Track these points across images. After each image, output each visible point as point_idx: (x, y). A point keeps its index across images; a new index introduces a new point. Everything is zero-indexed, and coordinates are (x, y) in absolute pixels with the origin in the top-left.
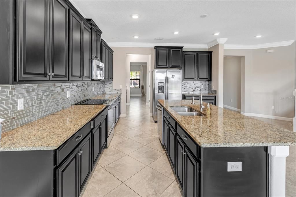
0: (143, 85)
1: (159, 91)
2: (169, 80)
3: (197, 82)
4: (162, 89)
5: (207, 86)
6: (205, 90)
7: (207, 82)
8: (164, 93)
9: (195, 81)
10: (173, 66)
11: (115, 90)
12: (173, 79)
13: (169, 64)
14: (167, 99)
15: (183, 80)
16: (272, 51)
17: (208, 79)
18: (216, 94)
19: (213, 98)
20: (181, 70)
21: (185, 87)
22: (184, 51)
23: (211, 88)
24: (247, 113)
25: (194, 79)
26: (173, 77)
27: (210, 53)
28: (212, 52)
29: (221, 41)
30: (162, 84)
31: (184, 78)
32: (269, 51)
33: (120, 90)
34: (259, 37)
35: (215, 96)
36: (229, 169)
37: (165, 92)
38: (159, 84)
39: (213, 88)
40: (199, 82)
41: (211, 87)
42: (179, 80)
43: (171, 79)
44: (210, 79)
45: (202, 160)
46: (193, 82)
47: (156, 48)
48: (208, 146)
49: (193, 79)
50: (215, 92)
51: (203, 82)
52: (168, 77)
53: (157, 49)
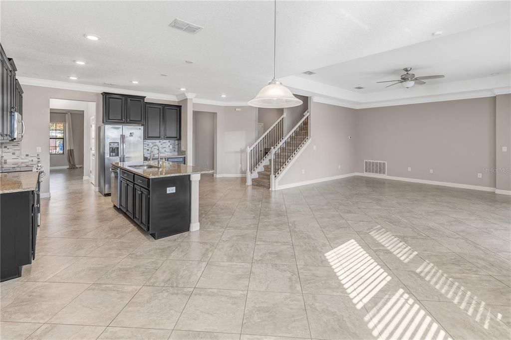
0: (72, 148)
1: (111, 154)
2: (126, 139)
3: (165, 141)
4: (115, 151)
5: (177, 147)
6: (174, 151)
7: (177, 142)
8: (118, 155)
9: (161, 140)
10: (131, 120)
11: (27, 155)
12: (131, 138)
13: (126, 118)
14: (124, 161)
15: (144, 138)
16: (239, 110)
17: (177, 137)
18: (185, 155)
19: (182, 160)
20: (142, 128)
21: (148, 148)
22: (146, 103)
23: (181, 149)
24: (219, 173)
25: (160, 137)
26: (131, 134)
27: (180, 107)
28: (181, 106)
29: (190, 96)
30: (116, 144)
31: (147, 137)
32: (237, 109)
33: (38, 155)
34: (223, 96)
35: (185, 157)
36: (168, 192)
37: (120, 156)
38: (110, 145)
39: (183, 149)
40: (168, 141)
41: (180, 147)
42: (139, 139)
43: (128, 139)
44: (179, 138)
45: (150, 189)
46: (160, 142)
47: (105, 94)
48: (153, 177)
49: (158, 138)
50: (184, 153)
51: (172, 141)
52: (124, 135)
53: (107, 96)
